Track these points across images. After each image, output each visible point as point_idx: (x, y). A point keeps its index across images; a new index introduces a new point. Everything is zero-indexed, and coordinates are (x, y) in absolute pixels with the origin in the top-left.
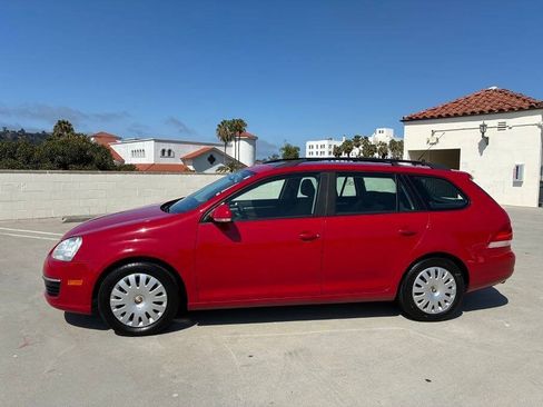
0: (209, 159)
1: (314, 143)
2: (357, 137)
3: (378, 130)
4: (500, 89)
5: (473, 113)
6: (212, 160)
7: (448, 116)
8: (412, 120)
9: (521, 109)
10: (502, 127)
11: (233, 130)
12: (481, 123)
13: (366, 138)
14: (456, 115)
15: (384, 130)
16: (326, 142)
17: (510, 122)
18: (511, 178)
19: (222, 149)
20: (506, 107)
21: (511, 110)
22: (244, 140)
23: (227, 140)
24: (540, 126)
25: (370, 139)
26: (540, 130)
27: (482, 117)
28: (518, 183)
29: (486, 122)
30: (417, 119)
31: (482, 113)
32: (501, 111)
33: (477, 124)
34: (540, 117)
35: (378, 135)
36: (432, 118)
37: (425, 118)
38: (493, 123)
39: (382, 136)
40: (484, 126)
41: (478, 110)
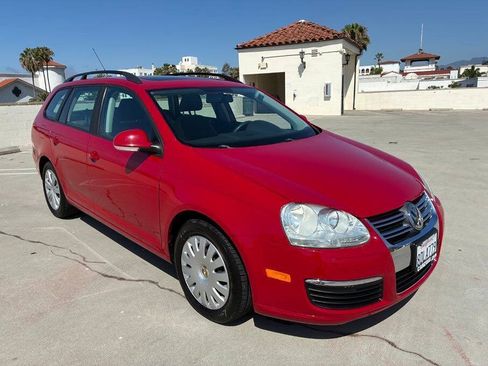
0: (13, 92)
2: (166, 66)
3: (184, 58)
4: (307, 22)
5: (293, 42)
6: (17, 93)
7: (274, 44)
8: (244, 48)
9: (328, 39)
10: (314, 54)
11: (39, 59)
12: (300, 50)
13: (174, 66)
14: (280, 44)
15: (190, 58)
16: (137, 71)
17: (320, 49)
18: (322, 95)
19: (29, 81)
21: (321, 39)
22: (52, 69)
23: (33, 69)
24: (341, 52)
25: (178, 67)
26: (341, 56)
27: (300, 45)
28: (327, 98)
29: (304, 50)
30: (249, 47)
31: (300, 42)
32: (314, 40)
33: (298, 51)
34: (341, 45)
35: (184, 63)
36: (261, 46)
37: (255, 46)
38: (308, 50)
39: (188, 64)
40: (302, 53)
41: (296, 39)
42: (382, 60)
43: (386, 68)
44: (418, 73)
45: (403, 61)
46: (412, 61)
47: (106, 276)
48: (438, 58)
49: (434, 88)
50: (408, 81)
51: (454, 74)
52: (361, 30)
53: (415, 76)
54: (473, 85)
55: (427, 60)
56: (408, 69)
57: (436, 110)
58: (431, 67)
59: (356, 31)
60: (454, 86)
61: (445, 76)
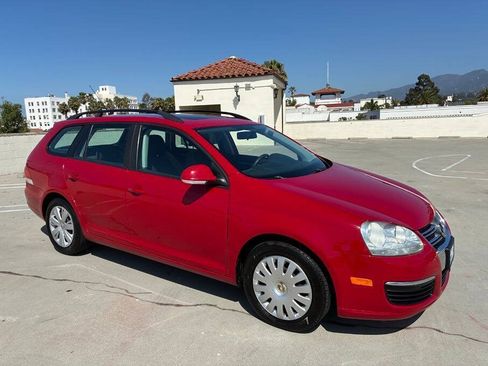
1: (34, 100)
2: (82, 95)
3: (101, 88)
4: (238, 58)
5: (227, 77)
7: (209, 78)
8: (179, 80)
9: (259, 75)
10: (248, 88)
12: (235, 84)
13: (91, 95)
14: (215, 78)
15: (107, 87)
16: (48, 99)
17: (253, 84)
20: (250, 73)
21: (253, 75)
24: (272, 87)
25: (95, 96)
26: (272, 91)
27: (234, 79)
29: (239, 84)
30: (185, 80)
31: (234, 76)
32: (247, 75)
33: (233, 85)
34: (271, 81)
35: (101, 92)
36: (197, 79)
37: (191, 79)
38: (242, 84)
39: (106, 94)
40: (237, 87)
41: (230, 74)
42: (295, 94)
43: (300, 100)
44: (328, 106)
45: (313, 94)
46: (322, 94)
47: (161, 304)
48: (343, 92)
49: (345, 119)
50: (320, 112)
51: (357, 107)
52: (279, 66)
53: (325, 108)
54: (376, 117)
55: (334, 94)
56: (318, 101)
57: (354, 139)
58: (337, 100)
59: (275, 67)
60: (360, 118)
61: (350, 108)
